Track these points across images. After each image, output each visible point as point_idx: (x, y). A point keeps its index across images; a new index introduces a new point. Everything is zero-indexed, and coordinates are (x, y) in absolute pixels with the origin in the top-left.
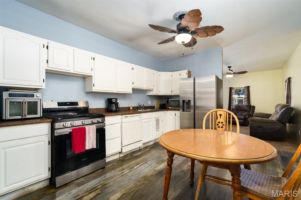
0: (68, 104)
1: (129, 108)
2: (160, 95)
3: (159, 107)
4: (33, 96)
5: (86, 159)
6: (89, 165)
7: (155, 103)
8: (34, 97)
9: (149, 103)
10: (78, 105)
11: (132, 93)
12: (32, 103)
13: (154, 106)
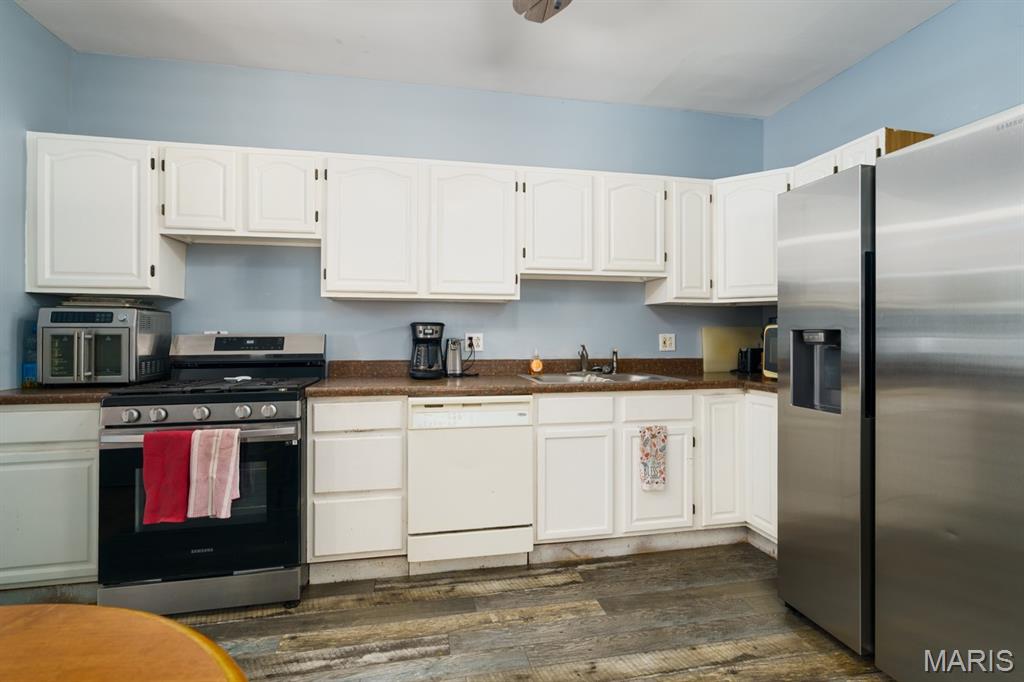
0: (248, 342)
1: (528, 363)
2: (715, 301)
3: (735, 366)
4: (109, 318)
5: (209, 550)
6: (232, 574)
7: (708, 346)
8: (111, 321)
9: (667, 344)
10: (282, 349)
11: (518, 298)
12: (108, 339)
13: (700, 361)
